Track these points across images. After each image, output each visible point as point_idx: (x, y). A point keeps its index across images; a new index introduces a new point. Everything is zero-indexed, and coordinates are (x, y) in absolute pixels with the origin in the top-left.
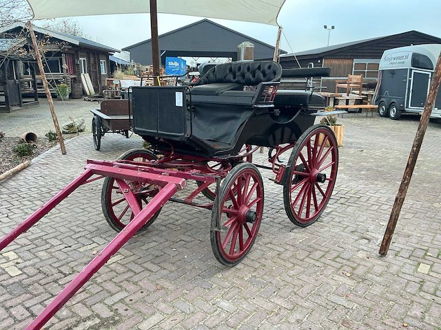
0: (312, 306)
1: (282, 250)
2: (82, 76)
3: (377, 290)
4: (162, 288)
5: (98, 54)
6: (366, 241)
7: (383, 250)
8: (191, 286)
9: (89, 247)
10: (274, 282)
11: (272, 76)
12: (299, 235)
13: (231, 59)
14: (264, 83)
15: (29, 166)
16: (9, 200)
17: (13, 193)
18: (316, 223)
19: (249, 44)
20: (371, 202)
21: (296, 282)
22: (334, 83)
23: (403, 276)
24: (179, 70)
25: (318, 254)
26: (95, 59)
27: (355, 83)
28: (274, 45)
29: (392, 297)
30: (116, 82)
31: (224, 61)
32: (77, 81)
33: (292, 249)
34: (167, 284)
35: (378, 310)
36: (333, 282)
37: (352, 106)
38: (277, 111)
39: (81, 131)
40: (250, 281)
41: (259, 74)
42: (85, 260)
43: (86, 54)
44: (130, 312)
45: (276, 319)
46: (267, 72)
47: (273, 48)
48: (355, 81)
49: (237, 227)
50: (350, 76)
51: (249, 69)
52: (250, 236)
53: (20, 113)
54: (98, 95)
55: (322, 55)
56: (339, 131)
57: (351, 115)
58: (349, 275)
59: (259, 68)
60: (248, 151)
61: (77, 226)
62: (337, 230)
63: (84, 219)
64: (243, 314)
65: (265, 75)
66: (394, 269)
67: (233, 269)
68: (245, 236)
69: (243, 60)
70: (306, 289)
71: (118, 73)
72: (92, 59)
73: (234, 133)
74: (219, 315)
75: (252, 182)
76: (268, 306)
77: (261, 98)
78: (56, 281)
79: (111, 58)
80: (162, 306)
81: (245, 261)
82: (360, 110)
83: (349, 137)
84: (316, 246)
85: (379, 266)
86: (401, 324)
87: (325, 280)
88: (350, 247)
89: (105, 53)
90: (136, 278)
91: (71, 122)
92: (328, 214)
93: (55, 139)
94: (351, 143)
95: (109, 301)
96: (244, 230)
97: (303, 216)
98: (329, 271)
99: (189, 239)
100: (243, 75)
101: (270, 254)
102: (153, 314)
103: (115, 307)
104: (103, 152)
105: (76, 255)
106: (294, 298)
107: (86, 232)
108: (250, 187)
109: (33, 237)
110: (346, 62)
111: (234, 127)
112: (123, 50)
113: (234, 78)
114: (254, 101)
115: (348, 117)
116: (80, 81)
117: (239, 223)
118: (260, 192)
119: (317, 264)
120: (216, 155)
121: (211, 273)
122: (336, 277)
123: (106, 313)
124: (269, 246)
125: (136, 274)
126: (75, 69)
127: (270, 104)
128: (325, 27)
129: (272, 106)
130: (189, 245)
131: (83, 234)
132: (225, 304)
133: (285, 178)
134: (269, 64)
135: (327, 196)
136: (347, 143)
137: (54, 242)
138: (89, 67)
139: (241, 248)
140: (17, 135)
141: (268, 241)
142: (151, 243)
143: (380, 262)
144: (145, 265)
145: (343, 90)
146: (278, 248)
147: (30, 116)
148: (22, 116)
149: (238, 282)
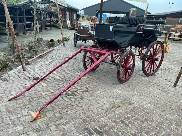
0: (147, 96)
1: (139, 81)
2: (67, 20)
3: (170, 95)
4: (100, 86)
5: (73, 11)
6: (170, 83)
7: (175, 85)
8: (109, 86)
9: (78, 74)
10: (136, 89)
11: (143, 22)
12: (146, 78)
13: (126, 15)
14: (140, 25)
15: (54, 50)
16: (50, 59)
17: (51, 57)
18: (153, 76)
19: (134, 9)
20: (175, 71)
21: (143, 90)
22: (170, 27)
23: (180, 93)
24: (103, 19)
25: (152, 84)
26: (72, 13)
27: (179, 28)
28: (145, 10)
29: (175, 97)
30: (79, 23)
31: (122, 15)
32: (65, 21)
33: (143, 81)
34: (102, 85)
35: (169, 99)
36: (156, 91)
37: (176, 38)
38: (143, 35)
39: (69, 40)
40: (128, 88)
41: (138, 22)
42: (77, 76)
43: (69, 11)
44: (92, 90)
45: (135, 97)
46: (142, 21)
47: (145, 11)
48: (179, 27)
49: (125, 71)
50: (177, 25)
51: (135, 19)
52: (129, 75)
53: (45, 32)
54: (72, 27)
55: (166, 15)
56: (168, 47)
57: (175, 41)
58: (161, 90)
59: (138, 19)
60: (130, 49)
61: (73, 68)
62: (160, 78)
63: (75, 66)
64: (125, 94)
65: (140, 22)
66: (178, 91)
67: (122, 84)
68: (127, 75)
69: (131, 16)
70: (146, 92)
71: (81, 19)
72: (71, 13)
73: (127, 41)
74: (118, 94)
75: (132, 57)
76: (133, 94)
77: (138, 29)
78: (70, 80)
79: (77, 13)
80: (101, 89)
81: (127, 83)
82: (180, 40)
83: (172, 50)
84: (152, 82)
85: (173, 89)
86: (175, 103)
87: (153, 90)
88: (164, 83)
89: (76, 10)
90: (93, 82)
91: (66, 36)
92: (158, 74)
93: (60, 42)
94: (173, 52)
95: (86, 86)
96: (127, 73)
97: (148, 72)
98: (155, 88)
99: (108, 75)
100: (132, 22)
101: (135, 82)
102: (99, 91)
103: (87, 88)
104: (77, 48)
105: (74, 75)
106: (142, 93)
107: (76, 70)
108: (131, 59)
109: (60, 69)
110: (176, 19)
111: (127, 39)
112: (82, 9)
113: (129, 22)
114: (136, 30)
115: (174, 42)
116: (66, 22)
117: (126, 70)
118: (134, 62)
119: (151, 86)
120: (121, 47)
121: (116, 84)
122: (157, 90)
123: (85, 89)
124: (135, 80)
125: (92, 81)
126: (64, 17)
127: (141, 32)
128: (169, 3)
129: (142, 32)
130: (108, 77)
131: (75, 70)
132: (119, 91)
133: (143, 58)
134: (142, 18)
135: (158, 67)
136: (171, 52)
137: (67, 71)
138: (69, 16)
139: (126, 78)
140: (46, 40)
141: (135, 79)
142: (96, 75)
143: (173, 88)
144: (95, 80)
145: (173, 31)
146: (138, 81)
147: (49, 34)
148: (47, 33)
149: (124, 87)
